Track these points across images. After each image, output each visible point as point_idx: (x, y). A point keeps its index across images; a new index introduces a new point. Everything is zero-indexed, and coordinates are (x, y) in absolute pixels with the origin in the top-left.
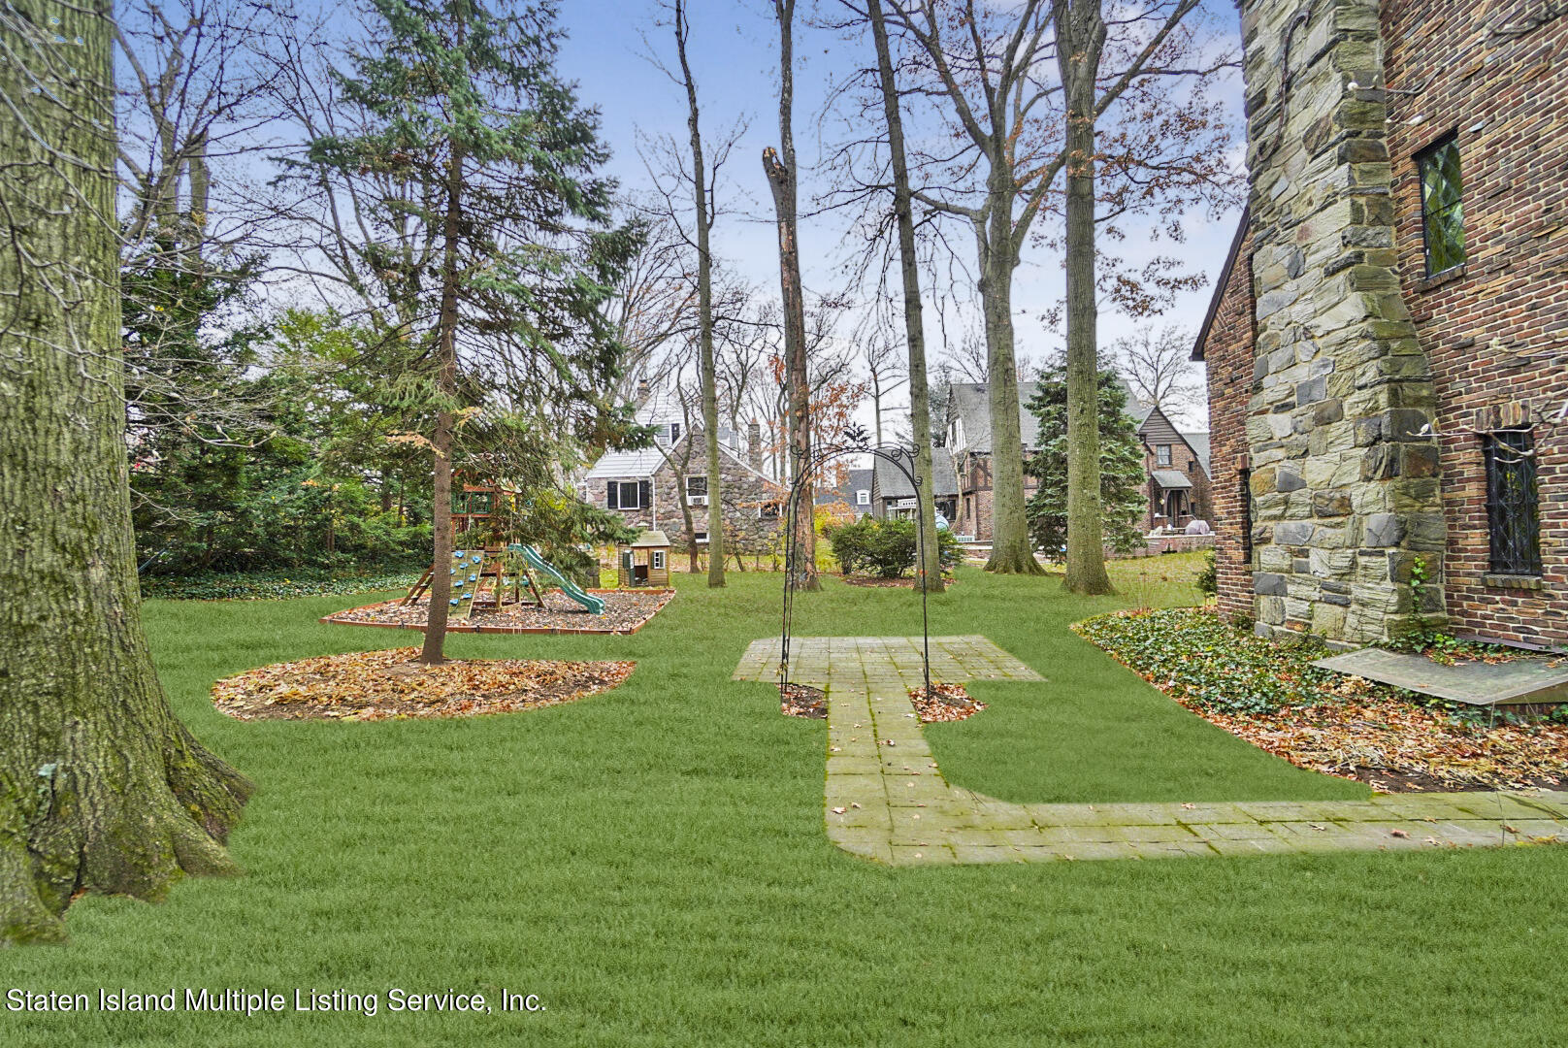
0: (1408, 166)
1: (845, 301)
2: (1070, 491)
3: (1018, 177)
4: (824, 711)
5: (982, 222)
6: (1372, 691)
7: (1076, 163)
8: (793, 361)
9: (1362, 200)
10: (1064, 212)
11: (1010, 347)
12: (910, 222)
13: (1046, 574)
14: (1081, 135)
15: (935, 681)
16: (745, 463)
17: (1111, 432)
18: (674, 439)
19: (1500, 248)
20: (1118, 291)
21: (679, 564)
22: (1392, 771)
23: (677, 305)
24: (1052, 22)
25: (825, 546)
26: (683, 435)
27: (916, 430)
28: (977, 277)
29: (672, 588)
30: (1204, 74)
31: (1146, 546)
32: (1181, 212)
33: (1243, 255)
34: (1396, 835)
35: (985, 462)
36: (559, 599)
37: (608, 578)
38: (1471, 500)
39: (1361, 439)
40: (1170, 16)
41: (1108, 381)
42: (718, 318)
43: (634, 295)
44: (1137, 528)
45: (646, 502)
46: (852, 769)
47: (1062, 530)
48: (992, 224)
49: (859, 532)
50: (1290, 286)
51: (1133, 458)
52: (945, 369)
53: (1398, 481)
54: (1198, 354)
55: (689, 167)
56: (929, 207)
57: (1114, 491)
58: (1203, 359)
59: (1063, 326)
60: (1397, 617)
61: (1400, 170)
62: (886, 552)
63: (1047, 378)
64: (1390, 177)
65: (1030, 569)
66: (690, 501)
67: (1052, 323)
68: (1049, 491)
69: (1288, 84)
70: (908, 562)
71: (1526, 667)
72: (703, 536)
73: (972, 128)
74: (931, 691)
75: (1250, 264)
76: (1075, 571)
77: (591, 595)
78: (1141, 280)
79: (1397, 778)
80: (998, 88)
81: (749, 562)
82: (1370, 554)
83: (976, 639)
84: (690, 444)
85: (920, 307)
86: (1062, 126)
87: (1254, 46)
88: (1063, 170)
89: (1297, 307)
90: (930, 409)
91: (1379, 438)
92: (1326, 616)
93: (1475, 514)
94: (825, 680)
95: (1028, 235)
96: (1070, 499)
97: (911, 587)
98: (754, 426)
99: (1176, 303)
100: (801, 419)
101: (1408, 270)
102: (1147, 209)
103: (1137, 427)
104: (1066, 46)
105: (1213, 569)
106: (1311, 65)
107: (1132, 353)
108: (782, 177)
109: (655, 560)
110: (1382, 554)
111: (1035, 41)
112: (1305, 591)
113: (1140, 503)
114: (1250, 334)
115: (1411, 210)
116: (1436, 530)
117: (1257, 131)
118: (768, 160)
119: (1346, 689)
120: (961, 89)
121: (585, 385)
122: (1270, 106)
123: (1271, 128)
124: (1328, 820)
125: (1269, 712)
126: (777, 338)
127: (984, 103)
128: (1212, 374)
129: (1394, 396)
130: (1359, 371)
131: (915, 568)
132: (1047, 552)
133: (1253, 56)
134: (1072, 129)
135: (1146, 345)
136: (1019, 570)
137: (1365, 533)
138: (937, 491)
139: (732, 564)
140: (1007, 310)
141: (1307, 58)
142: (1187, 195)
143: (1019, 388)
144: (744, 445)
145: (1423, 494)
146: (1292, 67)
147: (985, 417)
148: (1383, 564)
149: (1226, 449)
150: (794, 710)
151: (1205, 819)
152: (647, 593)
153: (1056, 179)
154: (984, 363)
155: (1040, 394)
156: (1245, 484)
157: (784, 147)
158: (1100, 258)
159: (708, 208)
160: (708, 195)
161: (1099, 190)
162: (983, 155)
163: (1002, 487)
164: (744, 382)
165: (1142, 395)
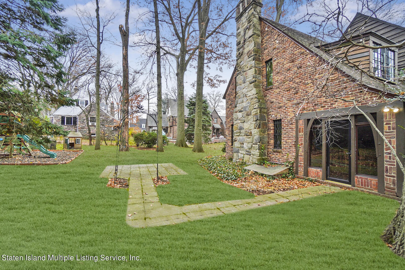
0: (264, 64)
1: (141, 72)
2: (195, 127)
3: (187, 49)
4: (128, 186)
5: (178, 58)
6: (254, 173)
7: (201, 49)
8: (125, 86)
9: (257, 69)
10: (197, 60)
11: (183, 91)
12: (160, 54)
13: (189, 147)
14: (202, 42)
15: (159, 175)
16: (109, 114)
17: (205, 114)
18: (86, 105)
19: (278, 84)
20: (208, 81)
21: (86, 142)
22: (258, 191)
23: (90, 66)
24: (198, 14)
25: (132, 139)
26: (89, 104)
27: (158, 109)
28: (176, 72)
29: (82, 150)
30: (228, 36)
31: (211, 141)
32: (223, 65)
33: (234, 77)
34: (259, 205)
35: (176, 119)
36: (39, 153)
37: (59, 147)
38: (272, 134)
39: (254, 120)
40: (222, 21)
41: (205, 102)
42: (102, 71)
43: (74, 60)
44: (209, 137)
45: (75, 123)
46: (135, 202)
47: (193, 137)
48: (181, 59)
49: (141, 135)
50: (243, 85)
51: (209, 121)
52: (167, 94)
53: (260, 129)
54: (224, 98)
55: (95, 24)
56: (165, 52)
57: (205, 128)
58: (225, 99)
59: (196, 87)
60: (259, 158)
61: (263, 64)
62: (149, 141)
63: (191, 100)
64: (261, 65)
65: (185, 146)
66: (90, 124)
67: (193, 86)
68: (190, 127)
69: (245, 41)
70: (155, 144)
71: (278, 167)
72: (94, 134)
73: (177, 34)
74: (158, 178)
75: (236, 79)
76: (195, 147)
77: (52, 152)
78: (213, 79)
79: (259, 192)
80: (184, 26)
81: (109, 142)
82: (255, 144)
83: (171, 164)
84: (91, 107)
85: (161, 77)
86: (198, 40)
87: (239, 31)
88: (198, 50)
89: (244, 90)
90: (162, 104)
91: (257, 120)
92: (246, 158)
93: (272, 137)
94: (128, 176)
95: (189, 64)
96: (195, 129)
97: (155, 150)
98: (112, 104)
99: (220, 86)
100: (126, 103)
101: (264, 85)
102: (216, 63)
103: (210, 114)
104: (200, 20)
105: (225, 147)
106: (249, 38)
107: (210, 96)
108: (125, 34)
109: (77, 141)
110: (257, 144)
111: (194, 17)
112: (243, 152)
113: (210, 131)
114: (235, 94)
115: (264, 73)
116: (266, 140)
117: (238, 50)
118: (121, 28)
119: (250, 173)
120: (175, 24)
121: (50, 83)
122: (241, 45)
123: (241, 50)
124: (247, 203)
125: (236, 179)
126: (120, 79)
127: (180, 28)
128: (227, 102)
129: (260, 110)
130: (255, 105)
131: (156, 145)
132: (189, 142)
133: (239, 33)
134: (200, 40)
135: (213, 95)
136: (182, 146)
137: (254, 140)
138: (163, 126)
139: (103, 143)
140: (183, 81)
141: (248, 37)
142: (224, 62)
143: (185, 101)
144: (109, 109)
145: (264, 132)
146: (246, 38)
147: (176, 108)
148: (257, 146)
149: (229, 120)
150: (118, 186)
151: (223, 206)
152: (73, 151)
153: (196, 52)
154: (176, 94)
155: (189, 103)
156: (232, 128)
157: (126, 26)
158: (205, 72)
159: (101, 38)
160: (101, 34)
161: (206, 57)
162: (180, 42)
163: (179, 125)
164: (110, 91)
165: (212, 106)
